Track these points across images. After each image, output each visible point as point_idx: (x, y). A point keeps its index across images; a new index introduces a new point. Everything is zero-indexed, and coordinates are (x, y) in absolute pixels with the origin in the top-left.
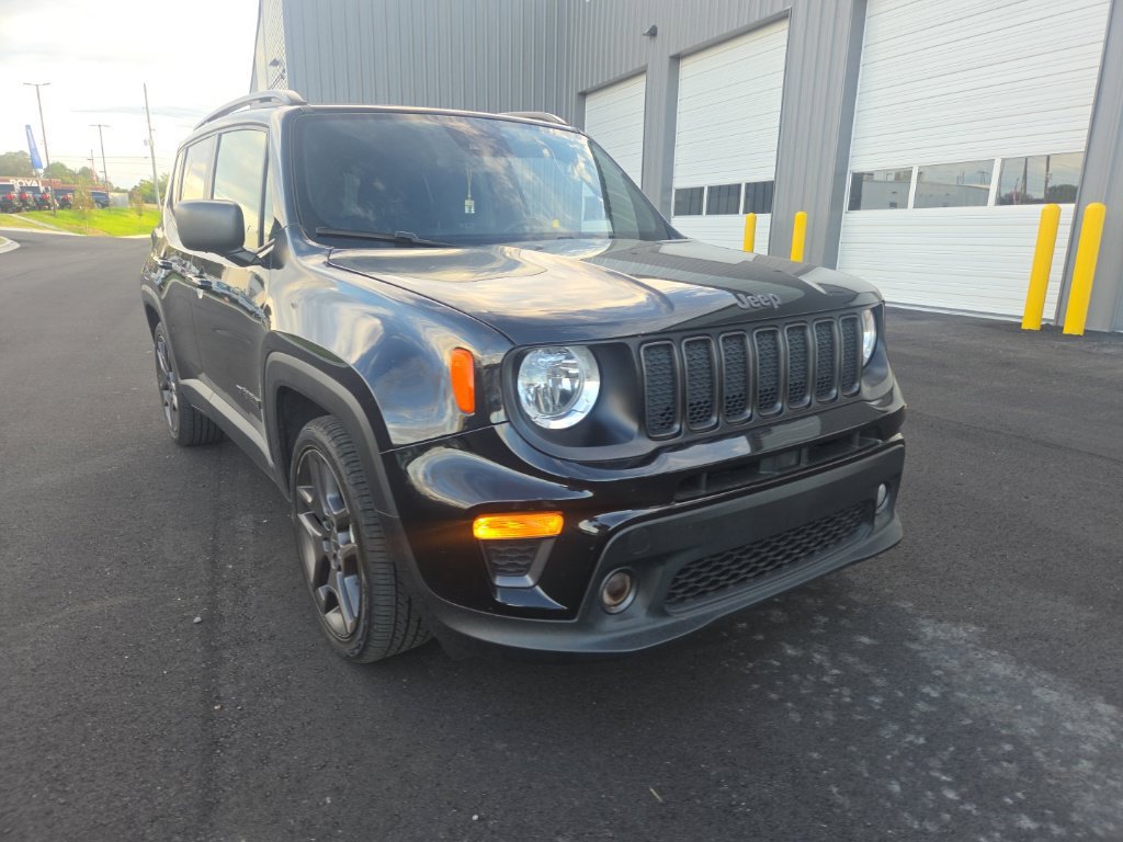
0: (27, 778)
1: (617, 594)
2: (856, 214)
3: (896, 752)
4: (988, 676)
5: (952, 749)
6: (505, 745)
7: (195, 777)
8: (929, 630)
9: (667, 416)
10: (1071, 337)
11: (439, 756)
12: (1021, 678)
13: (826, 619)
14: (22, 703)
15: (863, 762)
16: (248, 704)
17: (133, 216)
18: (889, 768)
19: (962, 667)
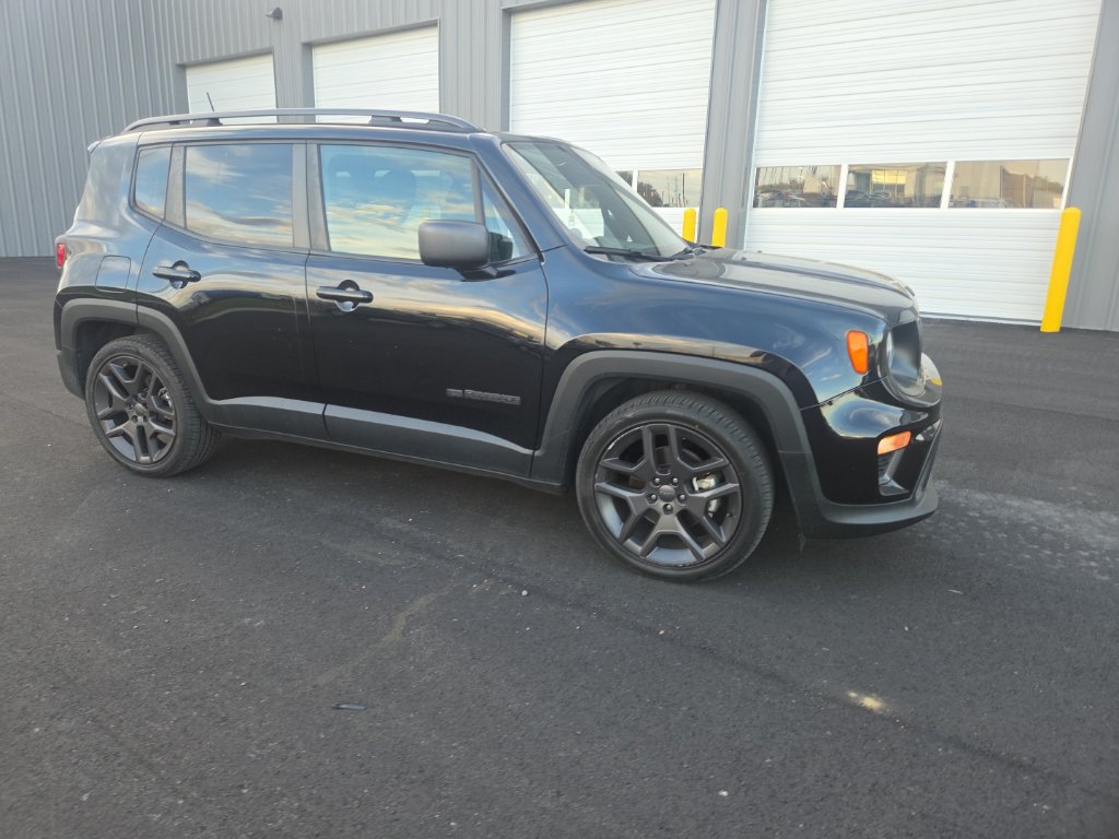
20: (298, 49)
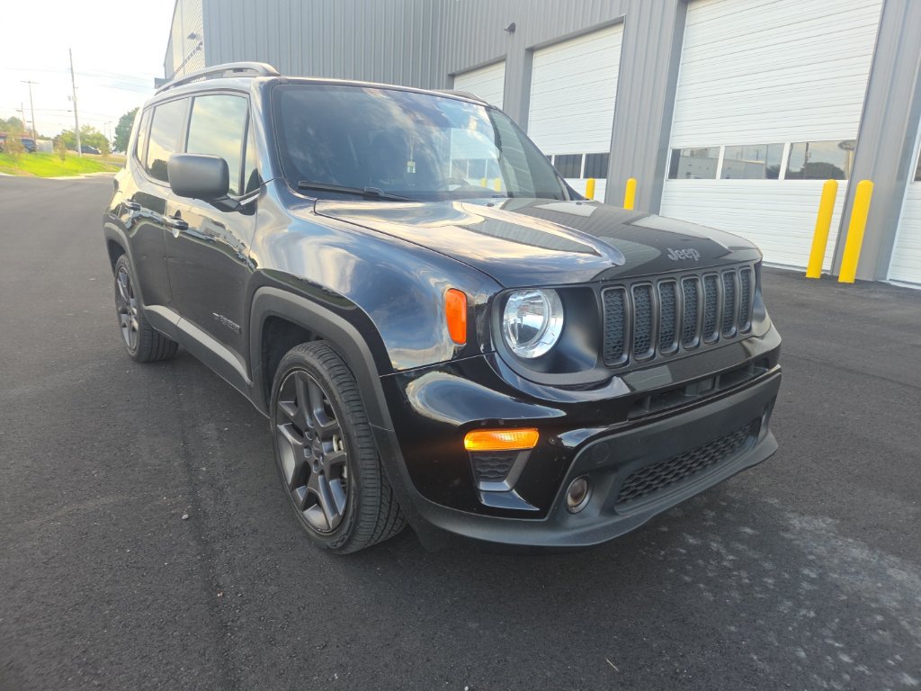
0: (60, 663)
1: (577, 497)
2: (674, 182)
3: (795, 624)
4: (849, 559)
5: (837, 620)
6: (477, 624)
7: (213, 658)
8: (796, 522)
9: (618, 348)
10: (845, 285)
11: (423, 635)
12: (875, 561)
13: (714, 514)
14: (41, 593)
15: (771, 633)
16: (247, 591)
17: (57, 161)
18: (792, 637)
19: (829, 552)
20: (522, 52)
